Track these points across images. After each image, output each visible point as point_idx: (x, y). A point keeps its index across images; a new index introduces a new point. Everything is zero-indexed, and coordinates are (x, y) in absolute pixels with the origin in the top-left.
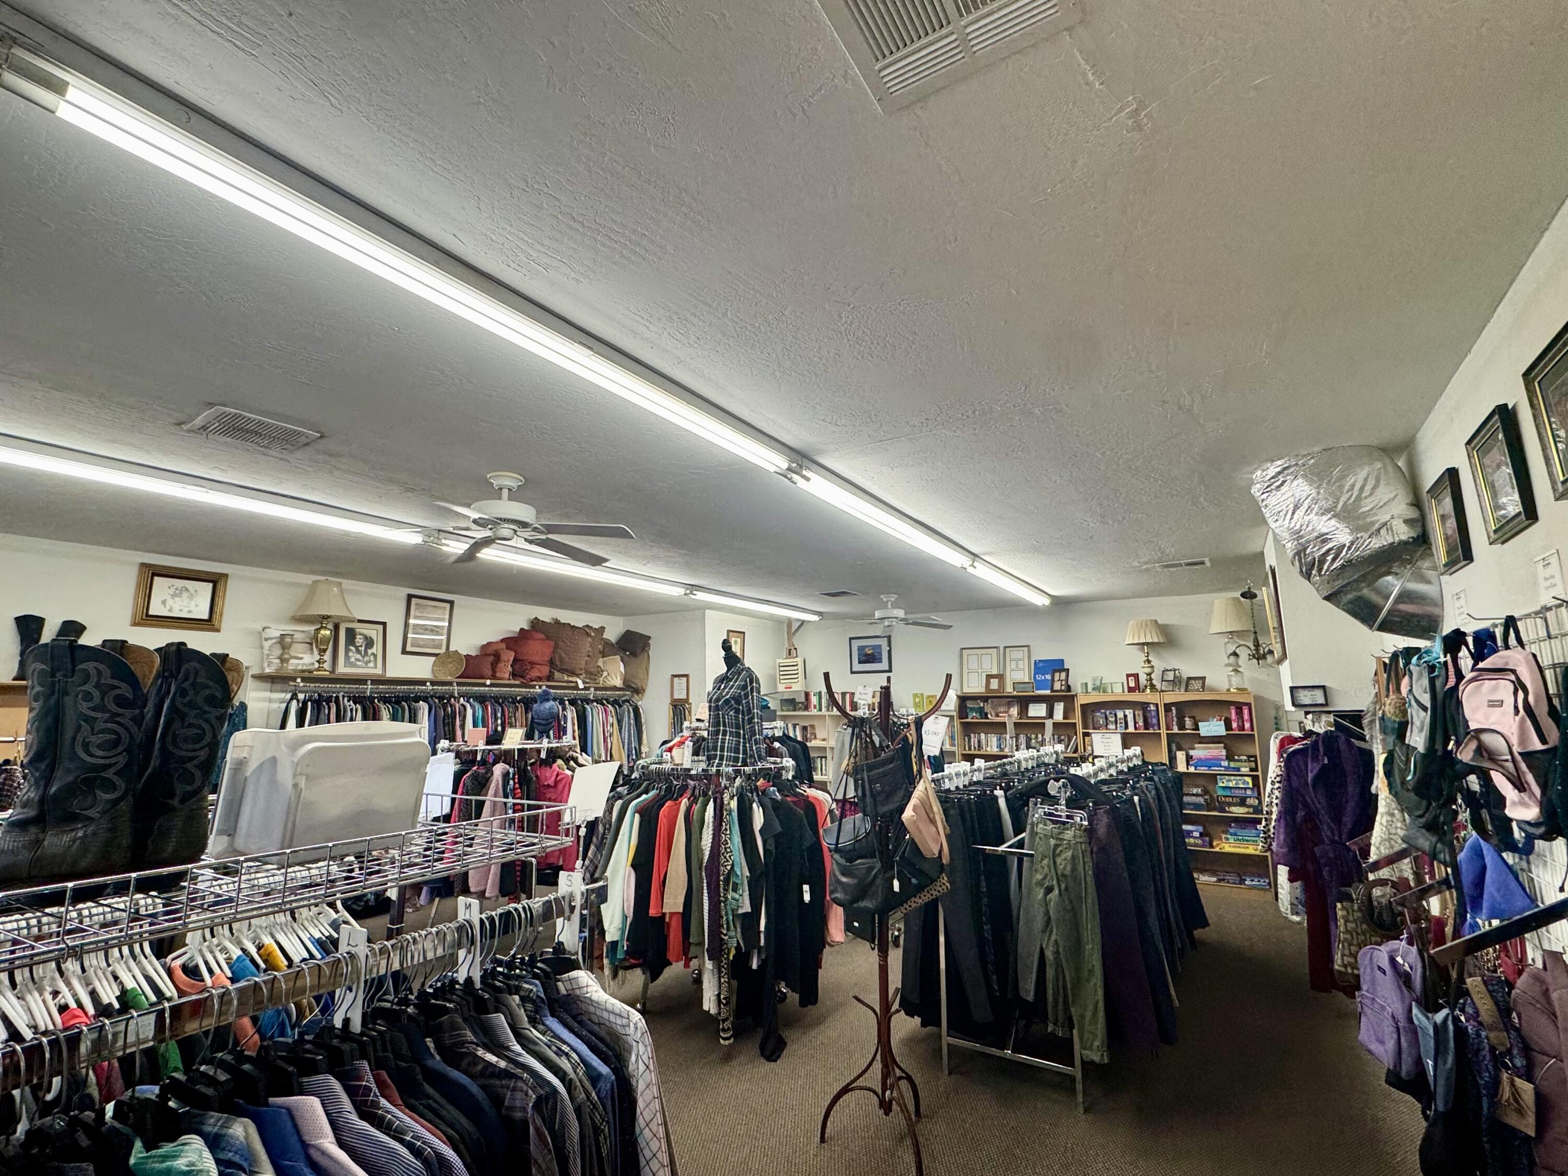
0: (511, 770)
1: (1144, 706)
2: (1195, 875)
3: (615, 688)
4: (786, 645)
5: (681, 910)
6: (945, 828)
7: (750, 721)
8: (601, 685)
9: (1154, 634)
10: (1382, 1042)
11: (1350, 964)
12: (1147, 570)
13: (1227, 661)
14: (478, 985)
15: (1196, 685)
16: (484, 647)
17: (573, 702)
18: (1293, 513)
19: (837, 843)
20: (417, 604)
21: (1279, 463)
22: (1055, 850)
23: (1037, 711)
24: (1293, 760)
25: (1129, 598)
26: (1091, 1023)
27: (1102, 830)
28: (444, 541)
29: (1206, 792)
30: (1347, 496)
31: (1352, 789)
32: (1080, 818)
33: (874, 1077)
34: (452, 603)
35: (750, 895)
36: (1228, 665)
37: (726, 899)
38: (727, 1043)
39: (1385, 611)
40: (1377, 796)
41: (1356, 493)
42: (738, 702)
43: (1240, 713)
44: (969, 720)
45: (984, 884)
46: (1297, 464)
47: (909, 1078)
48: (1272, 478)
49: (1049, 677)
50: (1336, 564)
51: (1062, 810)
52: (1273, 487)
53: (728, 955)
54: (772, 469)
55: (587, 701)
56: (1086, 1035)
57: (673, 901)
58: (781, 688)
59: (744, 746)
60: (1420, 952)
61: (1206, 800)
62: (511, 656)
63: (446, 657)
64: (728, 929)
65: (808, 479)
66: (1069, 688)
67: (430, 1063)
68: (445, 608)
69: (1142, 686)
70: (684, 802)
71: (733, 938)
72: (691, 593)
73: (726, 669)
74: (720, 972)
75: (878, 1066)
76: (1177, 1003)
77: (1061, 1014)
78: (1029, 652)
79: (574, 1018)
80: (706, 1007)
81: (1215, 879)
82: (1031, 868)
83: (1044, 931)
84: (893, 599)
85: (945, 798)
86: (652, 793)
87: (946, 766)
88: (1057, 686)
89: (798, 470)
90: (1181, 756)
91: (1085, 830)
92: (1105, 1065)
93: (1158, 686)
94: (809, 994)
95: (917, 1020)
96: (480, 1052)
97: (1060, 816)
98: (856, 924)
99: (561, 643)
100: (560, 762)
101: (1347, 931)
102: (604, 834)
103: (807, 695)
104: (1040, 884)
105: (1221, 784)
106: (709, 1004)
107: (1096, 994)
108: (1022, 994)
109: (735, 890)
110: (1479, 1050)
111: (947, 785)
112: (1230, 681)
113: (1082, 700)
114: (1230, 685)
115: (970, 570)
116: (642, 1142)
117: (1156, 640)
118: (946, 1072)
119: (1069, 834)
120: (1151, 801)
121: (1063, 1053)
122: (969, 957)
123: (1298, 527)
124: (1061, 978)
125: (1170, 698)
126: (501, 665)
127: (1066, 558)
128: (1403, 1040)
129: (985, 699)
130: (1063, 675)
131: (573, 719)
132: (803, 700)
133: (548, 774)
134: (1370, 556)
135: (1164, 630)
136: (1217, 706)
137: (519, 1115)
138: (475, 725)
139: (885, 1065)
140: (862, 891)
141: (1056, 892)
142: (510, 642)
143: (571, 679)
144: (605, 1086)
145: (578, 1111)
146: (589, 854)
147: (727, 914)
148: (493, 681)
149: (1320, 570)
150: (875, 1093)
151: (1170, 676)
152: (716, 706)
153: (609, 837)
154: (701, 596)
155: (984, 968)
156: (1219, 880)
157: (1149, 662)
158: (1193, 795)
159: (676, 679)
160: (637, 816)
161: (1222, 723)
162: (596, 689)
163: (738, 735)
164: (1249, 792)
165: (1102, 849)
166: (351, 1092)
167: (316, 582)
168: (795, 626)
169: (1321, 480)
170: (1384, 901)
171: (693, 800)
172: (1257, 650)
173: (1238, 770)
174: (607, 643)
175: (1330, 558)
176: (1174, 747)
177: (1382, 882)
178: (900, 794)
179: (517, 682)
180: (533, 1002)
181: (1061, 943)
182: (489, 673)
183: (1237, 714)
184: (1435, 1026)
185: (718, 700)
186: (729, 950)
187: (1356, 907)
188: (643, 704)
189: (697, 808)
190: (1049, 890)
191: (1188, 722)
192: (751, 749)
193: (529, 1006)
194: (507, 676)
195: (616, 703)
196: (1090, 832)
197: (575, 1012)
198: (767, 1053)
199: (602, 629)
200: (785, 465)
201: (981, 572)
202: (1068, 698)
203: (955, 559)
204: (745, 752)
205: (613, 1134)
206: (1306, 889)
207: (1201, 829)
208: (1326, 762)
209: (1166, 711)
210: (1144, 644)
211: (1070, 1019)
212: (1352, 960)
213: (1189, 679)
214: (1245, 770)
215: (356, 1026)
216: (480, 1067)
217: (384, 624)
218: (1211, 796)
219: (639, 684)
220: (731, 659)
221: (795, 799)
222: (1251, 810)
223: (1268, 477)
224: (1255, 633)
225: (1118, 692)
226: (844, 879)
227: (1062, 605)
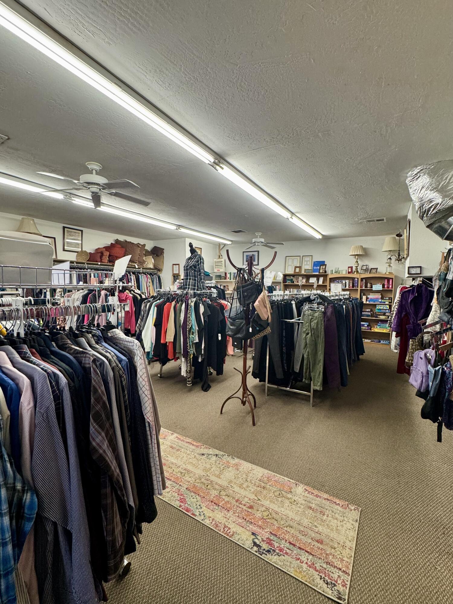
0: (108, 293)
1: (353, 279)
2: (363, 340)
3: (150, 269)
4: (218, 254)
5: (173, 341)
6: (270, 311)
7: (200, 275)
8: (145, 267)
9: (361, 251)
10: (416, 381)
11: (411, 359)
12: (361, 223)
13: (387, 261)
14: (74, 329)
15: (374, 271)
16: (97, 250)
17: (134, 273)
18: (421, 190)
19: (230, 315)
20: (67, 231)
21: (419, 167)
22: (311, 320)
23: (313, 280)
24: (405, 294)
25: (353, 237)
26: (317, 378)
27: (329, 313)
28: (73, 198)
29: (371, 311)
30: (444, 182)
31: (424, 305)
32: (322, 308)
33: (240, 394)
34: (82, 231)
35: (198, 336)
36: (387, 263)
37: (189, 337)
38: (189, 385)
39: (449, 231)
40: (432, 306)
41: (447, 181)
42: (195, 267)
43: (388, 282)
44: (287, 284)
45: (284, 333)
46: (426, 168)
47: (252, 395)
48: (416, 174)
49: (318, 268)
50: (434, 211)
51: (315, 306)
52: (415, 179)
53: (190, 356)
54: (207, 162)
55: (140, 273)
56: (315, 382)
57: (170, 337)
58: (216, 271)
59: (198, 284)
60: (436, 352)
61: (371, 314)
62: (108, 253)
63: (80, 254)
64: (190, 348)
65: (222, 168)
66: (326, 272)
67: (53, 349)
68: (79, 233)
69: (353, 272)
70: (173, 303)
71: (192, 351)
72: (179, 229)
73: (190, 255)
74: (187, 362)
75: (242, 390)
76: (349, 374)
77: (308, 376)
78: (312, 258)
79: (114, 344)
80: (182, 374)
81: (370, 341)
82: (302, 327)
83: (304, 348)
84: (260, 234)
85: (272, 303)
86: (161, 300)
87: (274, 292)
88: (321, 271)
89: (218, 163)
90: (364, 298)
91: (323, 312)
92: (321, 391)
93: (359, 272)
94: (220, 371)
95: (258, 379)
96: (73, 347)
97: (314, 308)
98: (236, 343)
99: (128, 250)
100: (127, 291)
101: (412, 349)
102: (144, 315)
103: (226, 273)
104: (304, 332)
105: (377, 308)
106: (183, 373)
107: (320, 368)
108: (295, 370)
109: (193, 334)
110: (449, 378)
111: (274, 298)
112: (387, 270)
113: (330, 276)
114: (387, 271)
115: (290, 219)
116: (139, 382)
117: (361, 253)
118: (266, 395)
119: (317, 314)
120: (350, 309)
121: (308, 389)
122: (277, 358)
123: (422, 196)
124: (309, 364)
125: (363, 276)
126: (104, 257)
127: (329, 216)
128: (424, 379)
129: (293, 276)
130: (324, 267)
131: (134, 279)
132: (224, 276)
133: (123, 296)
134: (448, 208)
135: (365, 250)
136: (380, 279)
137: (88, 366)
138: (94, 277)
139: (244, 390)
140: (237, 331)
141: (310, 334)
142: (107, 248)
143: (132, 264)
144: (124, 363)
145: (113, 369)
146: (138, 322)
147: (189, 342)
148: (101, 263)
149: (427, 214)
150: (241, 399)
151: (365, 268)
152: (186, 269)
153: (145, 315)
154: (183, 230)
155: (282, 361)
156: (372, 341)
157: (357, 262)
158: (367, 312)
159: (174, 266)
160: (156, 308)
161: (381, 285)
162: (143, 269)
163: (195, 280)
164: (387, 311)
165: (328, 320)
166: (19, 353)
167: (23, 218)
168: (222, 246)
169: (435, 175)
170: (428, 341)
171: (177, 302)
172: (399, 257)
173: (385, 303)
174: (147, 251)
175: (432, 209)
176: (362, 294)
177: (428, 333)
178: (254, 297)
179: (111, 264)
180: (97, 337)
181: (310, 352)
182: (100, 260)
183: (387, 282)
184: (435, 371)
185: (187, 266)
186: (190, 355)
187: (417, 341)
188: (162, 275)
189: (178, 305)
190: (308, 334)
191: (369, 285)
192: (200, 285)
193: (95, 338)
194: (107, 261)
195: (151, 274)
196: (324, 313)
197: (114, 342)
198: (204, 389)
199: (144, 245)
200: (212, 160)
201: (295, 221)
202: (325, 276)
203: (285, 214)
204: (198, 287)
205: (127, 378)
206: (401, 340)
207: (368, 324)
208: (416, 295)
209: (361, 281)
210: (356, 255)
211: (311, 378)
212: (412, 358)
213: (372, 269)
214: (387, 303)
215: (22, 335)
216: (73, 351)
217: (54, 238)
218: (373, 312)
219: (160, 268)
220: (193, 251)
221: (216, 304)
222: (387, 317)
223: (414, 175)
224: (399, 250)
225: (344, 274)
226: (231, 327)
227: (327, 239)
